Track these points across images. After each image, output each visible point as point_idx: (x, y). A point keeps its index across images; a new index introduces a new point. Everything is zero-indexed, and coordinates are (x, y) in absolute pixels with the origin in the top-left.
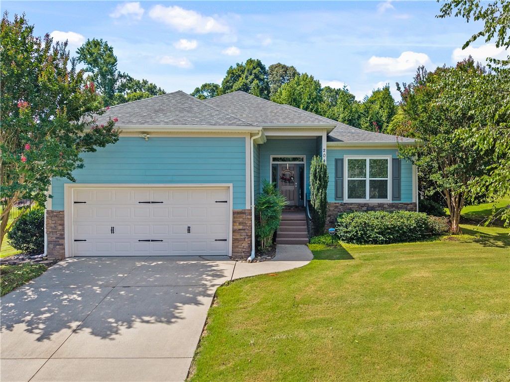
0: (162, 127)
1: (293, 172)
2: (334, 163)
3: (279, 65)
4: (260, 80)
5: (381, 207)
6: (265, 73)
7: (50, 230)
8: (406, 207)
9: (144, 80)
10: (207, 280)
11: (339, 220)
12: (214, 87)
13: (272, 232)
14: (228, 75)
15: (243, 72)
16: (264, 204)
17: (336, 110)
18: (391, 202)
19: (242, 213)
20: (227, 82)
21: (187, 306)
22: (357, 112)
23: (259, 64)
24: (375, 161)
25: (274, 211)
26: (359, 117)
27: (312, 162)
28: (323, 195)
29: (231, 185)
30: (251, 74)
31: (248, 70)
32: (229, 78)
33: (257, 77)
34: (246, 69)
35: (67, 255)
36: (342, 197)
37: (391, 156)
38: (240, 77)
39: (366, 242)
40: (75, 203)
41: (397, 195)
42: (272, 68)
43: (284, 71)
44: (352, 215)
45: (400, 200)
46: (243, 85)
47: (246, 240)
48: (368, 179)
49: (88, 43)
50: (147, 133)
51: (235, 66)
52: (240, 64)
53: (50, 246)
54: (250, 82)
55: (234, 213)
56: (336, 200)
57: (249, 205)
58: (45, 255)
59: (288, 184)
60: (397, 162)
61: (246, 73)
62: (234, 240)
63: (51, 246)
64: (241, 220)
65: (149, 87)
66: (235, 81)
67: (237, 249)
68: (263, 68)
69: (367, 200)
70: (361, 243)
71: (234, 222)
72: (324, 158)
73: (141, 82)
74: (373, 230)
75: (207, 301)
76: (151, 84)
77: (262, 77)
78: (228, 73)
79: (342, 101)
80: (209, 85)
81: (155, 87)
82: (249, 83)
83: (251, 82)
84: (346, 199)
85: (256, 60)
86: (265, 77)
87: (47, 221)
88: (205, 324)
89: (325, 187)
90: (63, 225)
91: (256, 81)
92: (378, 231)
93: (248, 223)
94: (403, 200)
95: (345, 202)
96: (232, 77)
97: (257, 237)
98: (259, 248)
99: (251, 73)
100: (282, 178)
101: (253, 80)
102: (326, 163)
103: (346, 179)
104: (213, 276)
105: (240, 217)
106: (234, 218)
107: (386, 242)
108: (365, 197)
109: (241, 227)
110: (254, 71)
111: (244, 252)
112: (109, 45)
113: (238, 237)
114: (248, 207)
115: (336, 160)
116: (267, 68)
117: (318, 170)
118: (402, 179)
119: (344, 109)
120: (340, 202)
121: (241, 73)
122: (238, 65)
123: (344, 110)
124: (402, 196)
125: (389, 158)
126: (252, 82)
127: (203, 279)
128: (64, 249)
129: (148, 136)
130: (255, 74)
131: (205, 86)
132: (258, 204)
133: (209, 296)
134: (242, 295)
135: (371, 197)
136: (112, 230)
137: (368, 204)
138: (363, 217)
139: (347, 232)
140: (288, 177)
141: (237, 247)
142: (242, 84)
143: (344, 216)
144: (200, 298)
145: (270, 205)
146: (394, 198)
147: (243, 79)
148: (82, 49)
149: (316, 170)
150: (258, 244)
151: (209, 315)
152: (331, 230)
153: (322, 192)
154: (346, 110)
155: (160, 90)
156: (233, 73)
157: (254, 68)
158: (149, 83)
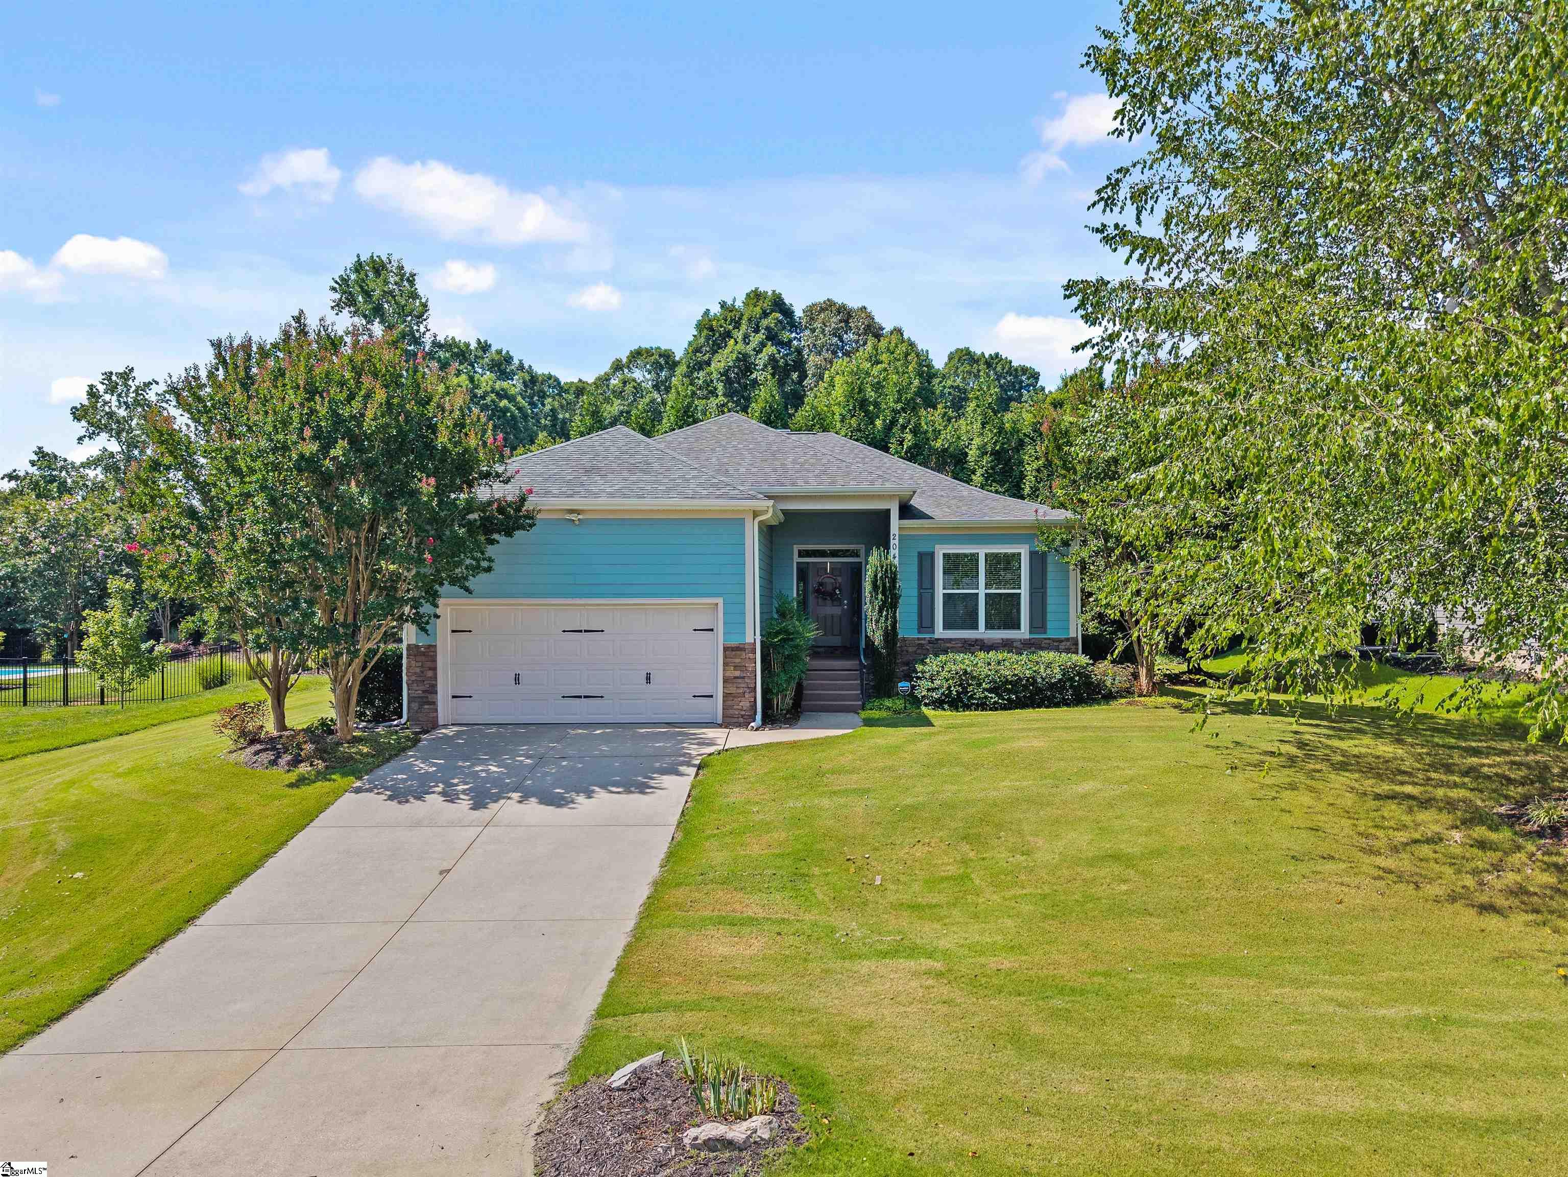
0: (603, 502)
1: (839, 579)
2: (915, 560)
3: (829, 305)
4: (780, 344)
5: (1007, 645)
6: (793, 325)
7: (414, 678)
8: (1055, 645)
9: (479, 342)
10: (694, 750)
11: (919, 667)
12: (660, 356)
13: (793, 685)
14: (700, 332)
15: (737, 326)
16: (777, 633)
17: (963, 427)
18: (1027, 636)
19: (739, 649)
20: (697, 350)
21: (665, 777)
22: (1015, 431)
23: (779, 304)
24: (996, 556)
25: (796, 647)
26: (1021, 444)
27: (870, 559)
28: (889, 622)
29: (720, 601)
30: (757, 331)
31: (750, 320)
32: (702, 340)
33: (772, 337)
34: (745, 318)
35: (441, 722)
36: (931, 628)
37: (1027, 546)
38: (731, 337)
39: (967, 707)
40: (453, 631)
41: (1039, 622)
42: (812, 312)
43: (841, 321)
44: (943, 658)
45: (1045, 633)
46: (738, 359)
47: (747, 695)
48: (982, 591)
49: (358, 267)
50: (578, 512)
51: (716, 309)
52: (730, 302)
53: (413, 705)
54: (754, 350)
55: (726, 649)
56: (919, 632)
57: (752, 635)
58: (403, 720)
59: (829, 602)
60: (1038, 560)
61: (744, 327)
62: (726, 696)
63: (415, 706)
64: (737, 660)
65: (493, 360)
66: (716, 348)
67: (731, 712)
68: (788, 312)
69: (982, 632)
70: (957, 709)
71: (725, 664)
72: (894, 551)
73: (473, 345)
74: (980, 685)
75: (692, 771)
76: (499, 352)
77: (786, 335)
78: (700, 326)
79: (978, 406)
80: (649, 352)
81: (508, 359)
82: (752, 353)
83: (758, 352)
84: (940, 631)
85: (770, 293)
86: (794, 335)
87: (409, 663)
88: (689, 796)
89: (894, 606)
90: (434, 669)
91: (770, 349)
92: (988, 686)
93: (750, 666)
94: (1051, 634)
95: (936, 636)
96: (708, 338)
97: (765, 692)
98: (770, 712)
99: (758, 327)
100: (818, 591)
101: (763, 345)
102: (896, 562)
103: (940, 592)
104: (698, 744)
105: (735, 657)
106: (725, 657)
107: (1005, 708)
108: (975, 627)
109: (737, 673)
110: (765, 323)
111: (742, 716)
112: (408, 269)
113: (732, 690)
114: (749, 639)
115: (921, 555)
116: (798, 313)
117: (879, 575)
118: (1049, 590)
119: (983, 425)
120: (927, 636)
121: (731, 327)
122: (723, 305)
123: (984, 427)
124: (1049, 625)
125: (1023, 551)
126: (760, 351)
127: (684, 748)
128: (436, 711)
129: (580, 517)
130: (768, 328)
131: (637, 354)
132: (767, 634)
133: (694, 766)
134: (741, 764)
135: (989, 626)
136: (517, 679)
137: (982, 640)
138: (962, 661)
139: (933, 690)
140: (829, 588)
141: (731, 707)
142: (734, 356)
143: (928, 660)
144: (683, 769)
145: (789, 636)
146: (1033, 628)
147: (737, 342)
148: (344, 281)
149: (876, 576)
150: (767, 704)
151: (693, 787)
152: (903, 686)
153: (886, 616)
154: (988, 427)
155: (521, 367)
156: (711, 329)
157: (765, 314)
158: (493, 349)
